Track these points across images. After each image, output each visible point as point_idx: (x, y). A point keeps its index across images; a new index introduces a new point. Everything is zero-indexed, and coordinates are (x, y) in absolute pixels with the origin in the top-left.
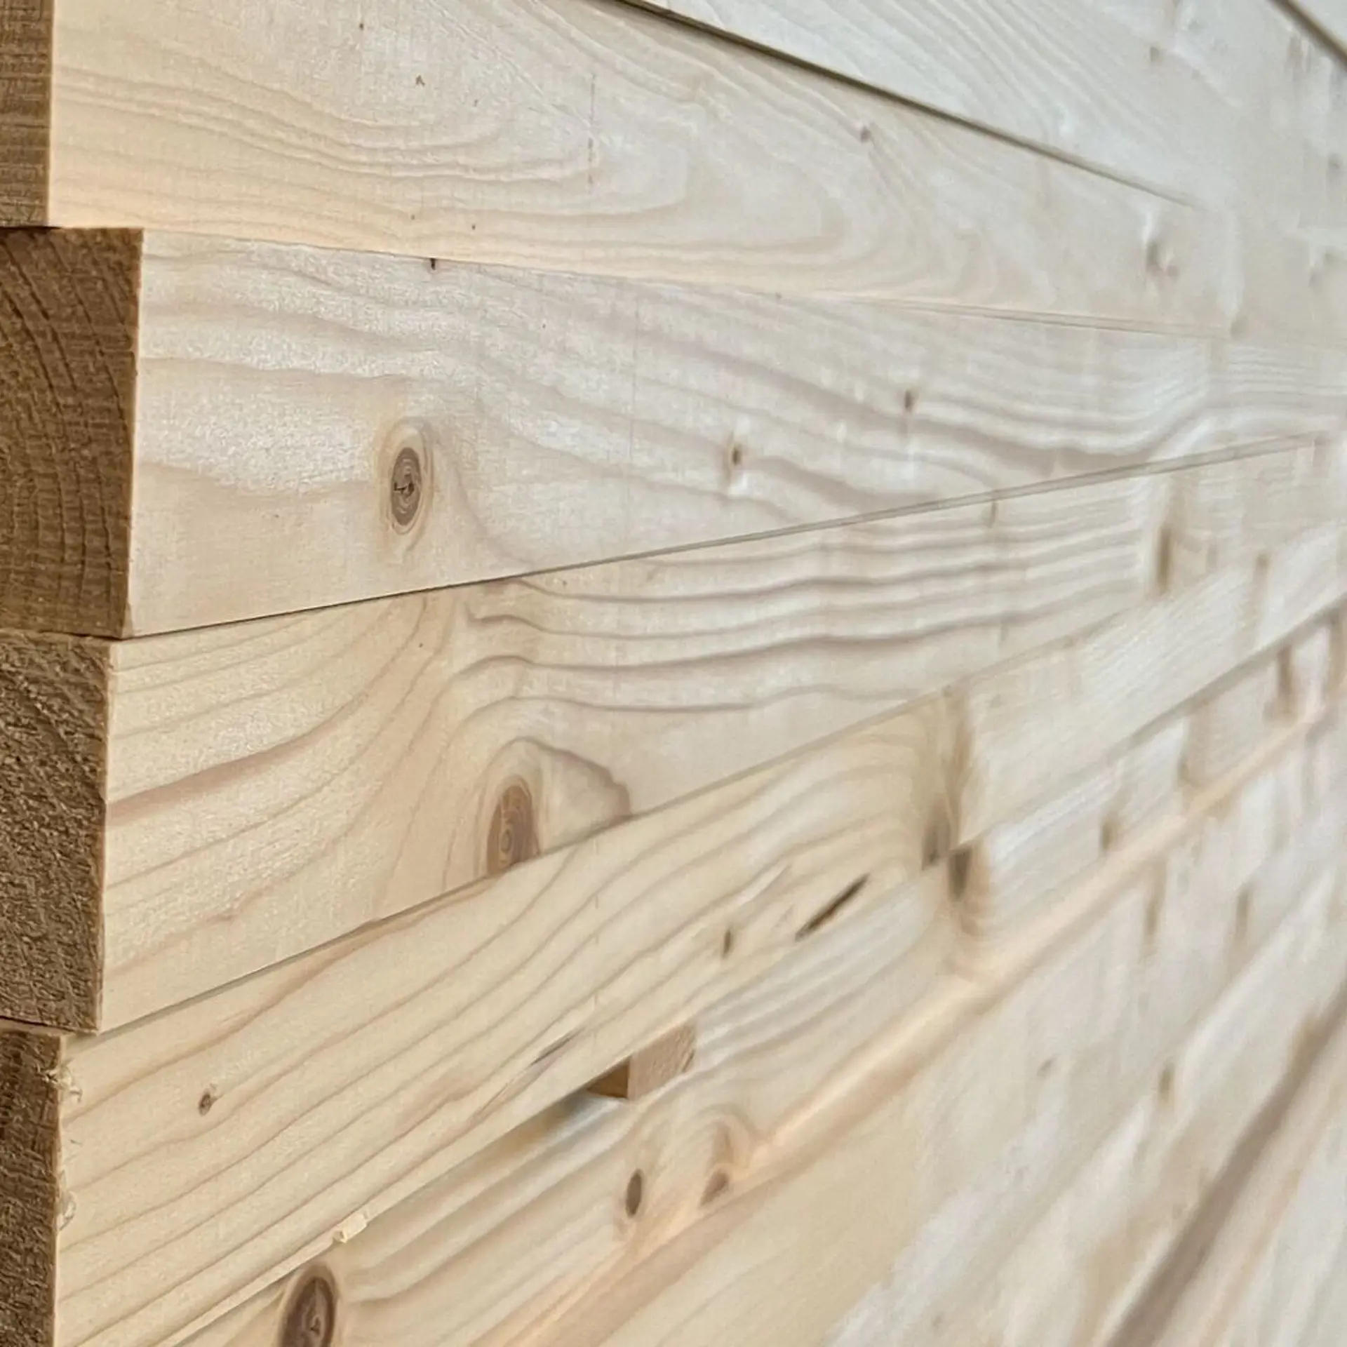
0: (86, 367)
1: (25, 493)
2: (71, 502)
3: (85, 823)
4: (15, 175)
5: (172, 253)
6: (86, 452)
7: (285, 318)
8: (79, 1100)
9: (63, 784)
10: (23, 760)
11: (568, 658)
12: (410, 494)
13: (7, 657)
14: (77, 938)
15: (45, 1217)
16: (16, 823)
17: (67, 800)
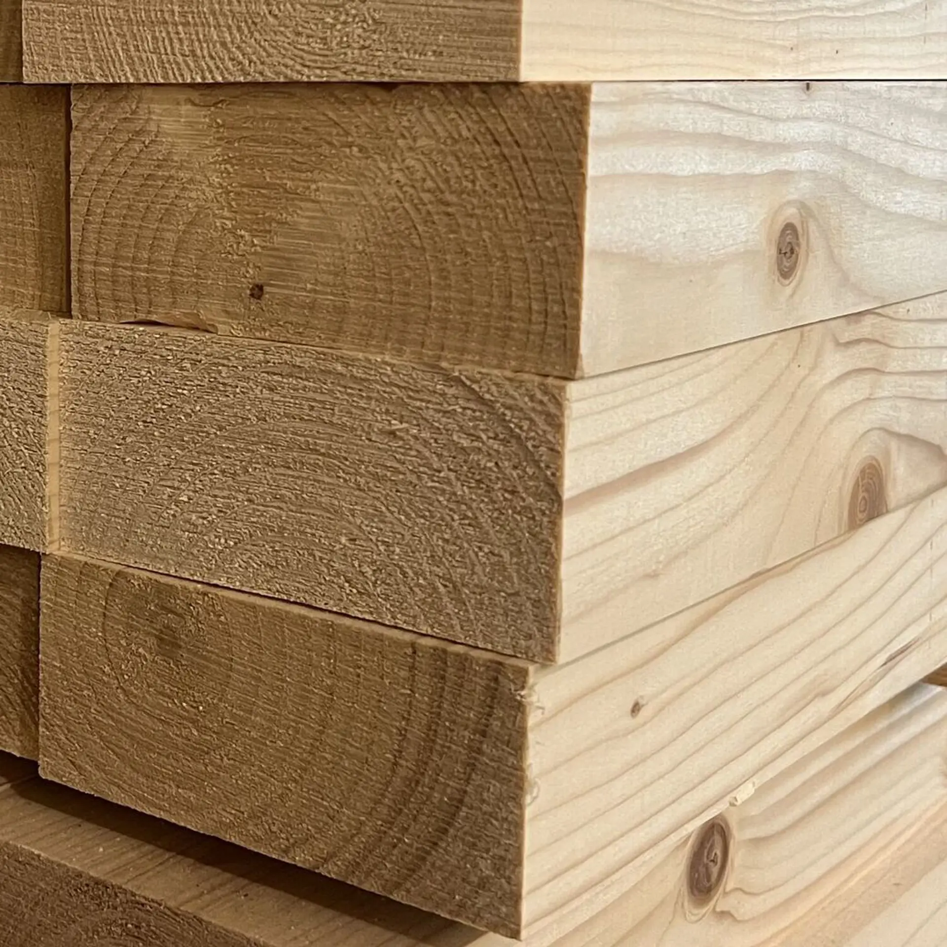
0: (548, 182)
1: (502, 272)
2: (536, 278)
3: (547, 512)
4: (496, 45)
5: (613, 99)
6: (548, 243)
7: (696, 138)
8: (543, 713)
9: (531, 483)
10: (500, 464)
11: (910, 366)
12: (790, 257)
13: (489, 389)
14: (541, 596)
15: (517, 795)
16: (496, 510)
17: (534, 495)
